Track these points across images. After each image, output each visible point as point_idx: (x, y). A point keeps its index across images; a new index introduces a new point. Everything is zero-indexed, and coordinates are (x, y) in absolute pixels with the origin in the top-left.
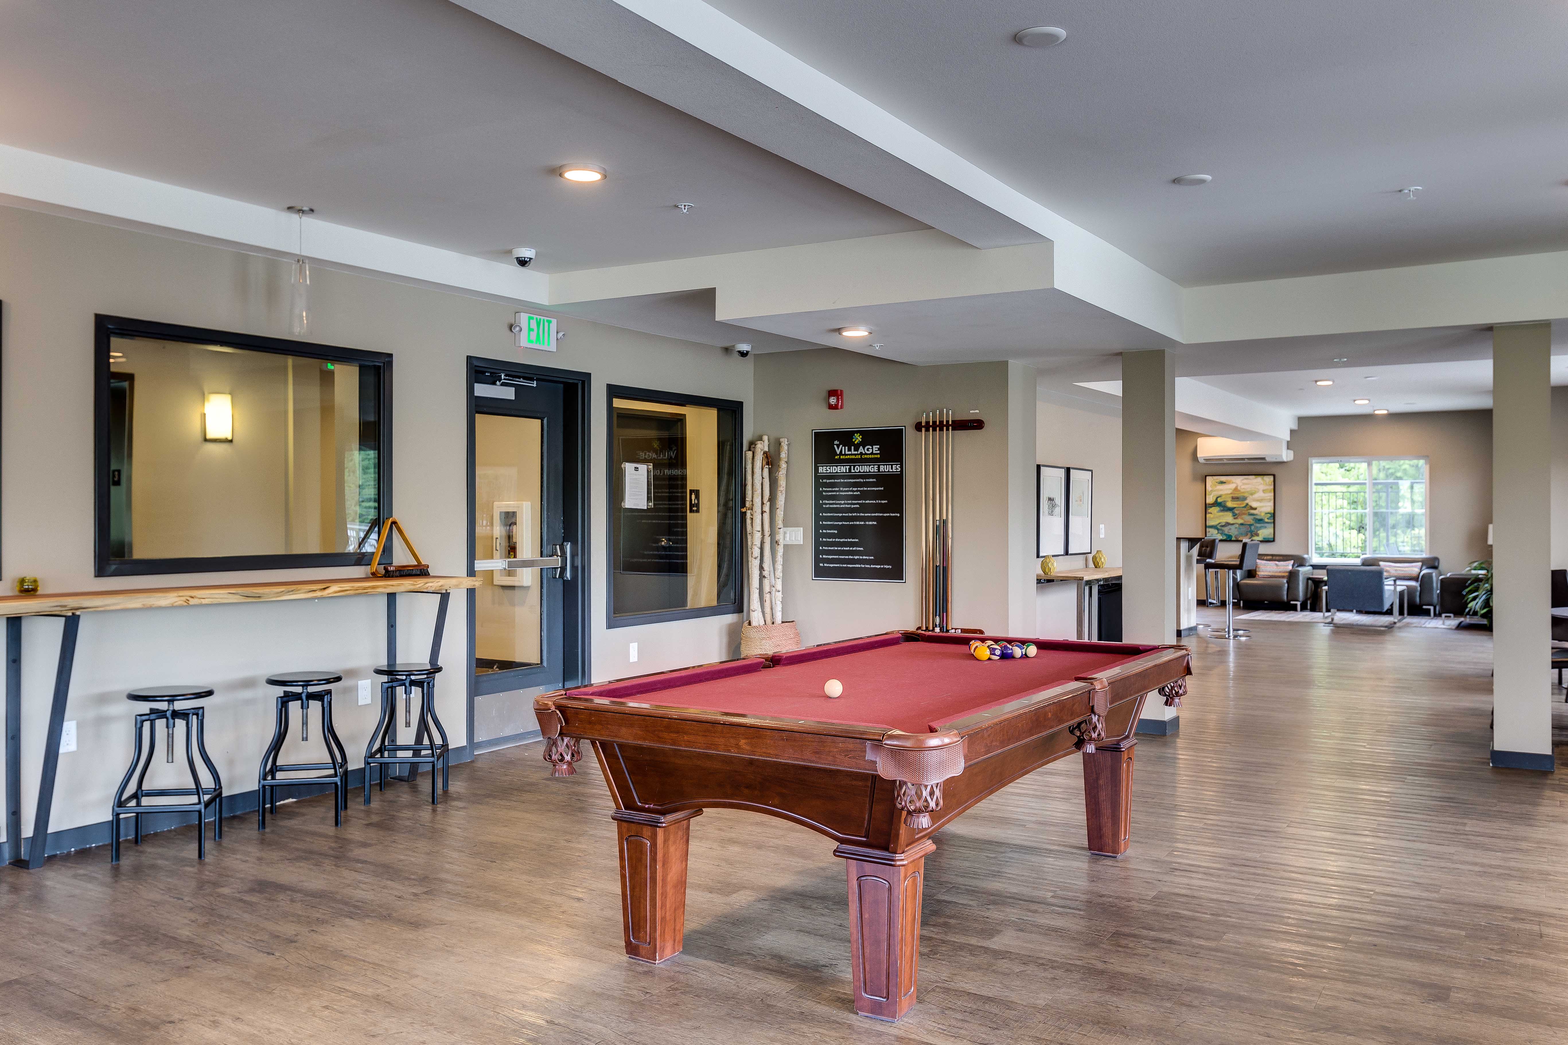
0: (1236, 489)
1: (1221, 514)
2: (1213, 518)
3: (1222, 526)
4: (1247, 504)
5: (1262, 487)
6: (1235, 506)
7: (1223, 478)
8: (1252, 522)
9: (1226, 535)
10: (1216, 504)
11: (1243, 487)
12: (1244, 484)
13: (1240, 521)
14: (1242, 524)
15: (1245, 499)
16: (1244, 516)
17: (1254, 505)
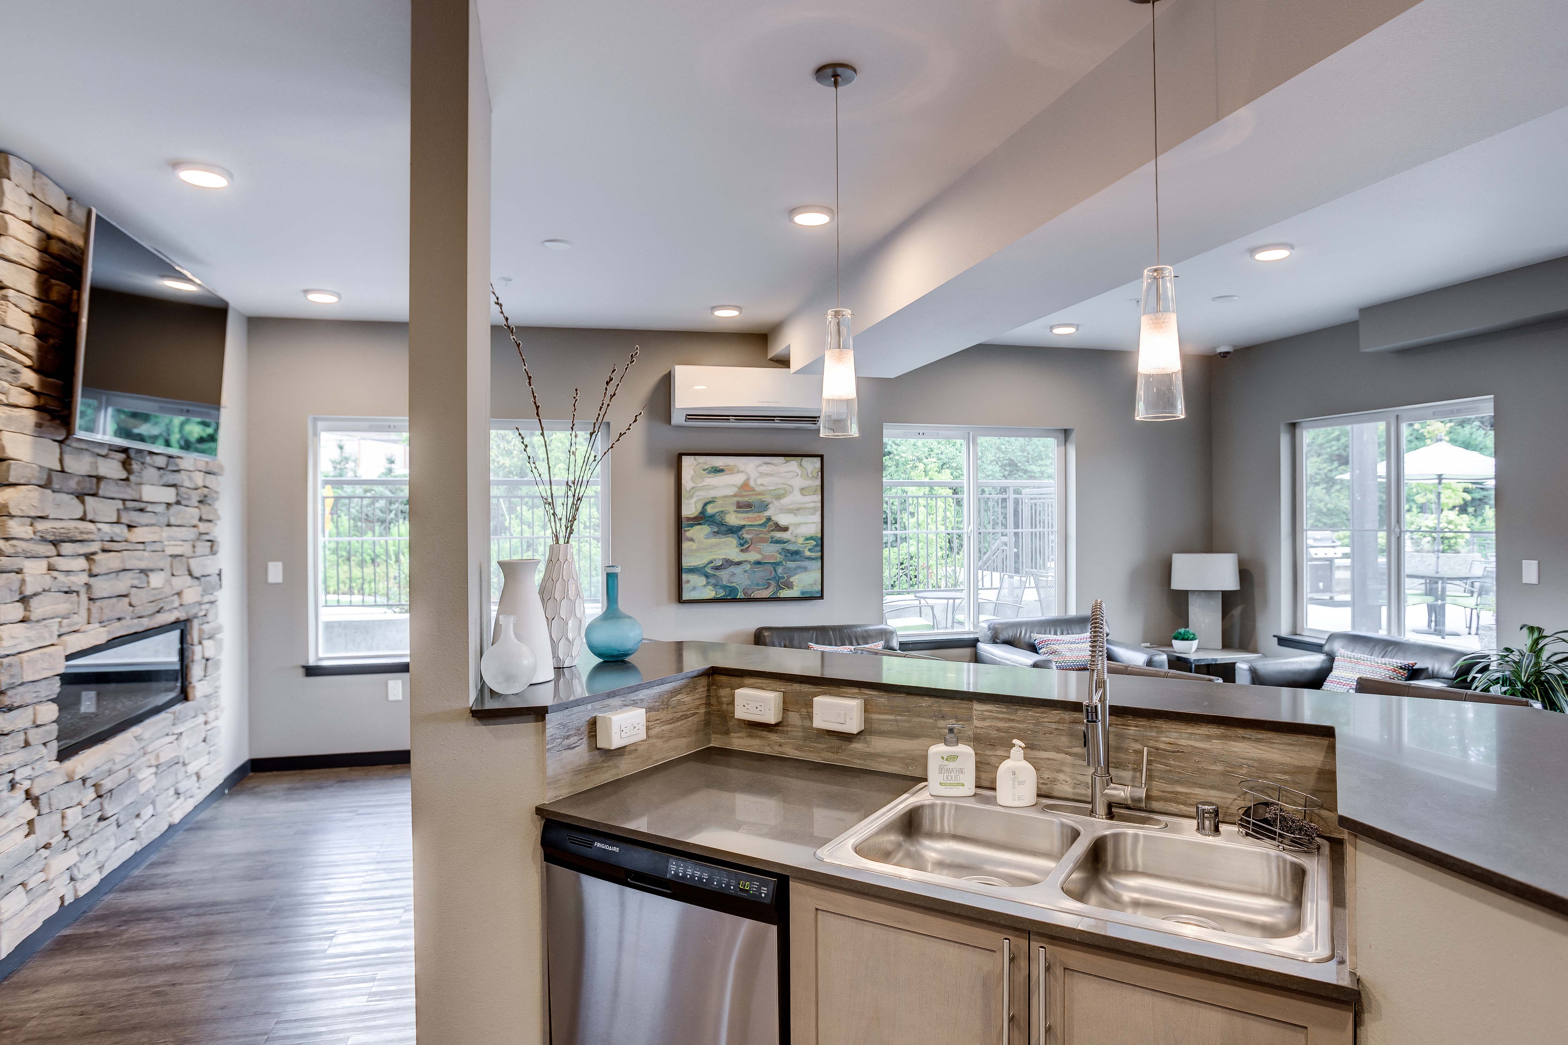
0: (745, 486)
1: (714, 540)
2: (697, 550)
3: (717, 568)
4: (769, 519)
5: (798, 483)
6: (743, 523)
7: (719, 462)
8: (779, 558)
9: (724, 587)
10: (702, 518)
11: (759, 481)
12: (762, 475)
13: (753, 556)
14: (758, 563)
15: (765, 506)
16: (761, 546)
17: (783, 520)
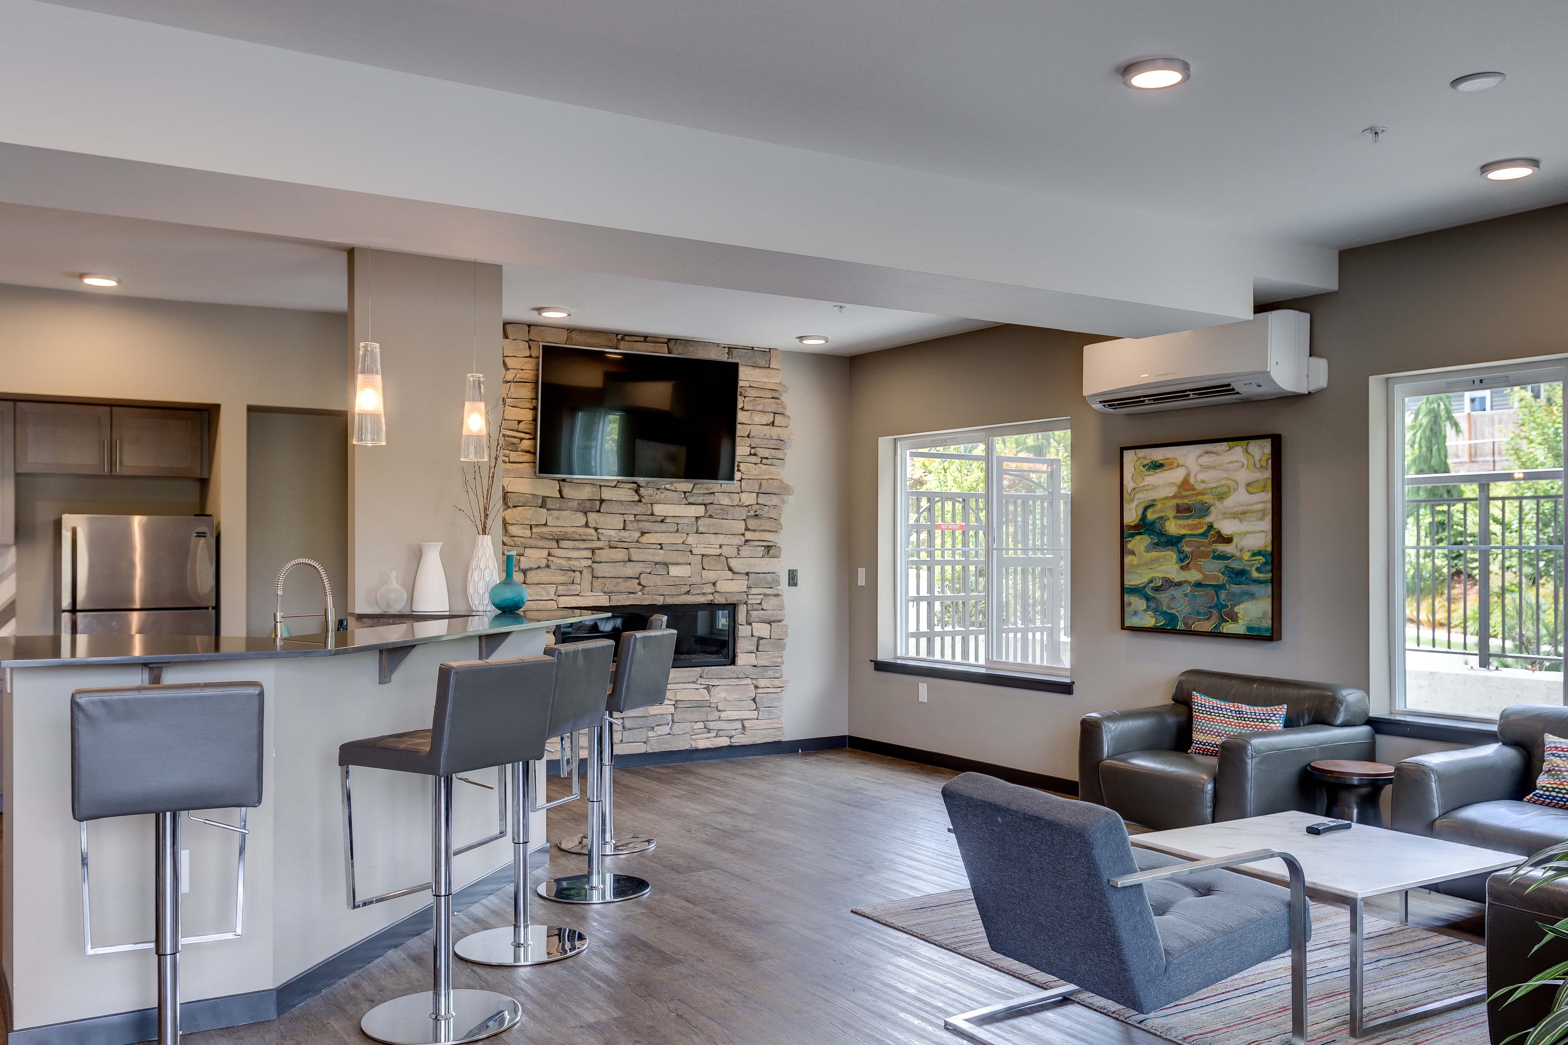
0: (1185, 484)
1: (1154, 554)
2: (1139, 566)
3: (1157, 589)
4: (1211, 527)
5: (1244, 476)
6: (1183, 532)
7: (1158, 454)
8: (1222, 579)
9: (1164, 614)
10: (1144, 526)
11: (1200, 477)
12: (1205, 468)
13: (1194, 576)
14: (1198, 585)
15: (1205, 510)
16: (1202, 562)
17: (1227, 527)
